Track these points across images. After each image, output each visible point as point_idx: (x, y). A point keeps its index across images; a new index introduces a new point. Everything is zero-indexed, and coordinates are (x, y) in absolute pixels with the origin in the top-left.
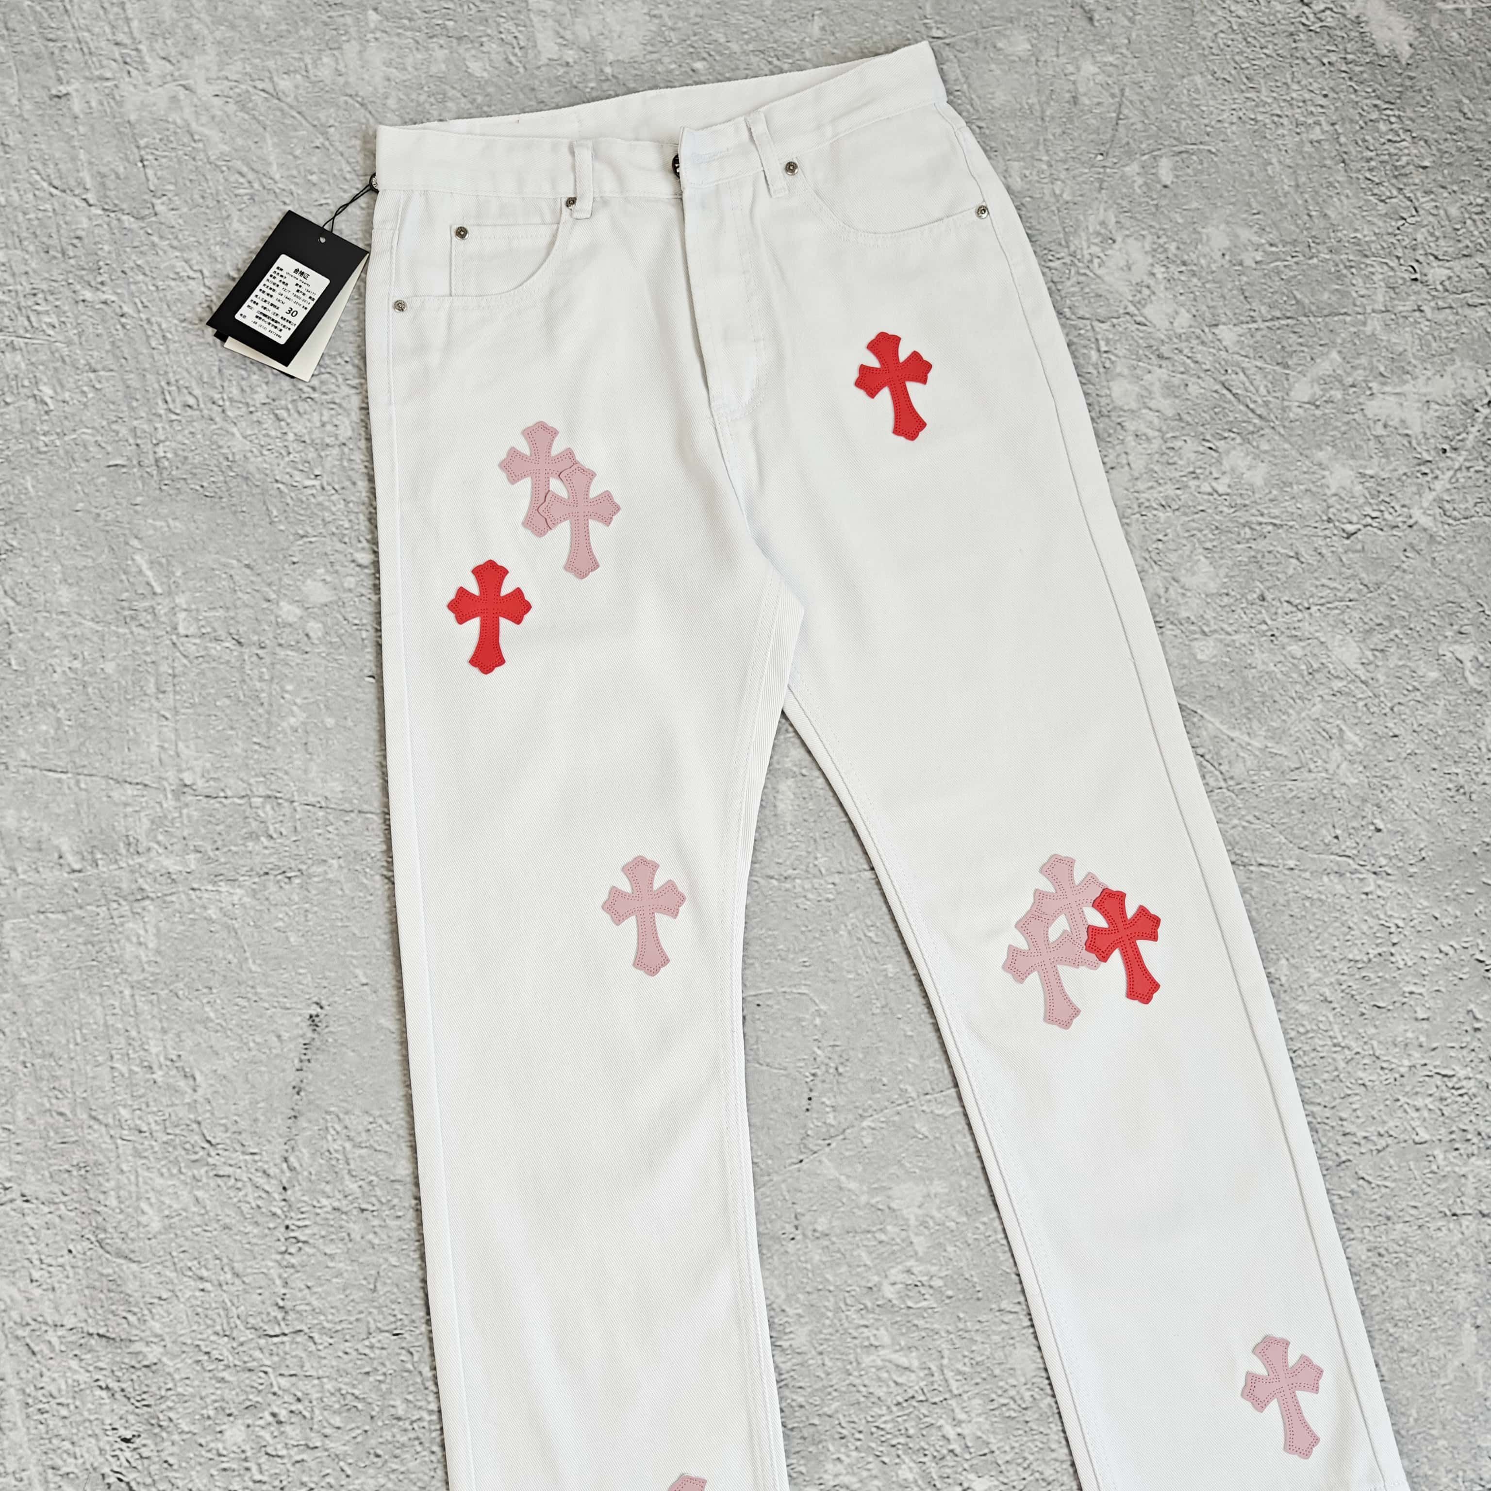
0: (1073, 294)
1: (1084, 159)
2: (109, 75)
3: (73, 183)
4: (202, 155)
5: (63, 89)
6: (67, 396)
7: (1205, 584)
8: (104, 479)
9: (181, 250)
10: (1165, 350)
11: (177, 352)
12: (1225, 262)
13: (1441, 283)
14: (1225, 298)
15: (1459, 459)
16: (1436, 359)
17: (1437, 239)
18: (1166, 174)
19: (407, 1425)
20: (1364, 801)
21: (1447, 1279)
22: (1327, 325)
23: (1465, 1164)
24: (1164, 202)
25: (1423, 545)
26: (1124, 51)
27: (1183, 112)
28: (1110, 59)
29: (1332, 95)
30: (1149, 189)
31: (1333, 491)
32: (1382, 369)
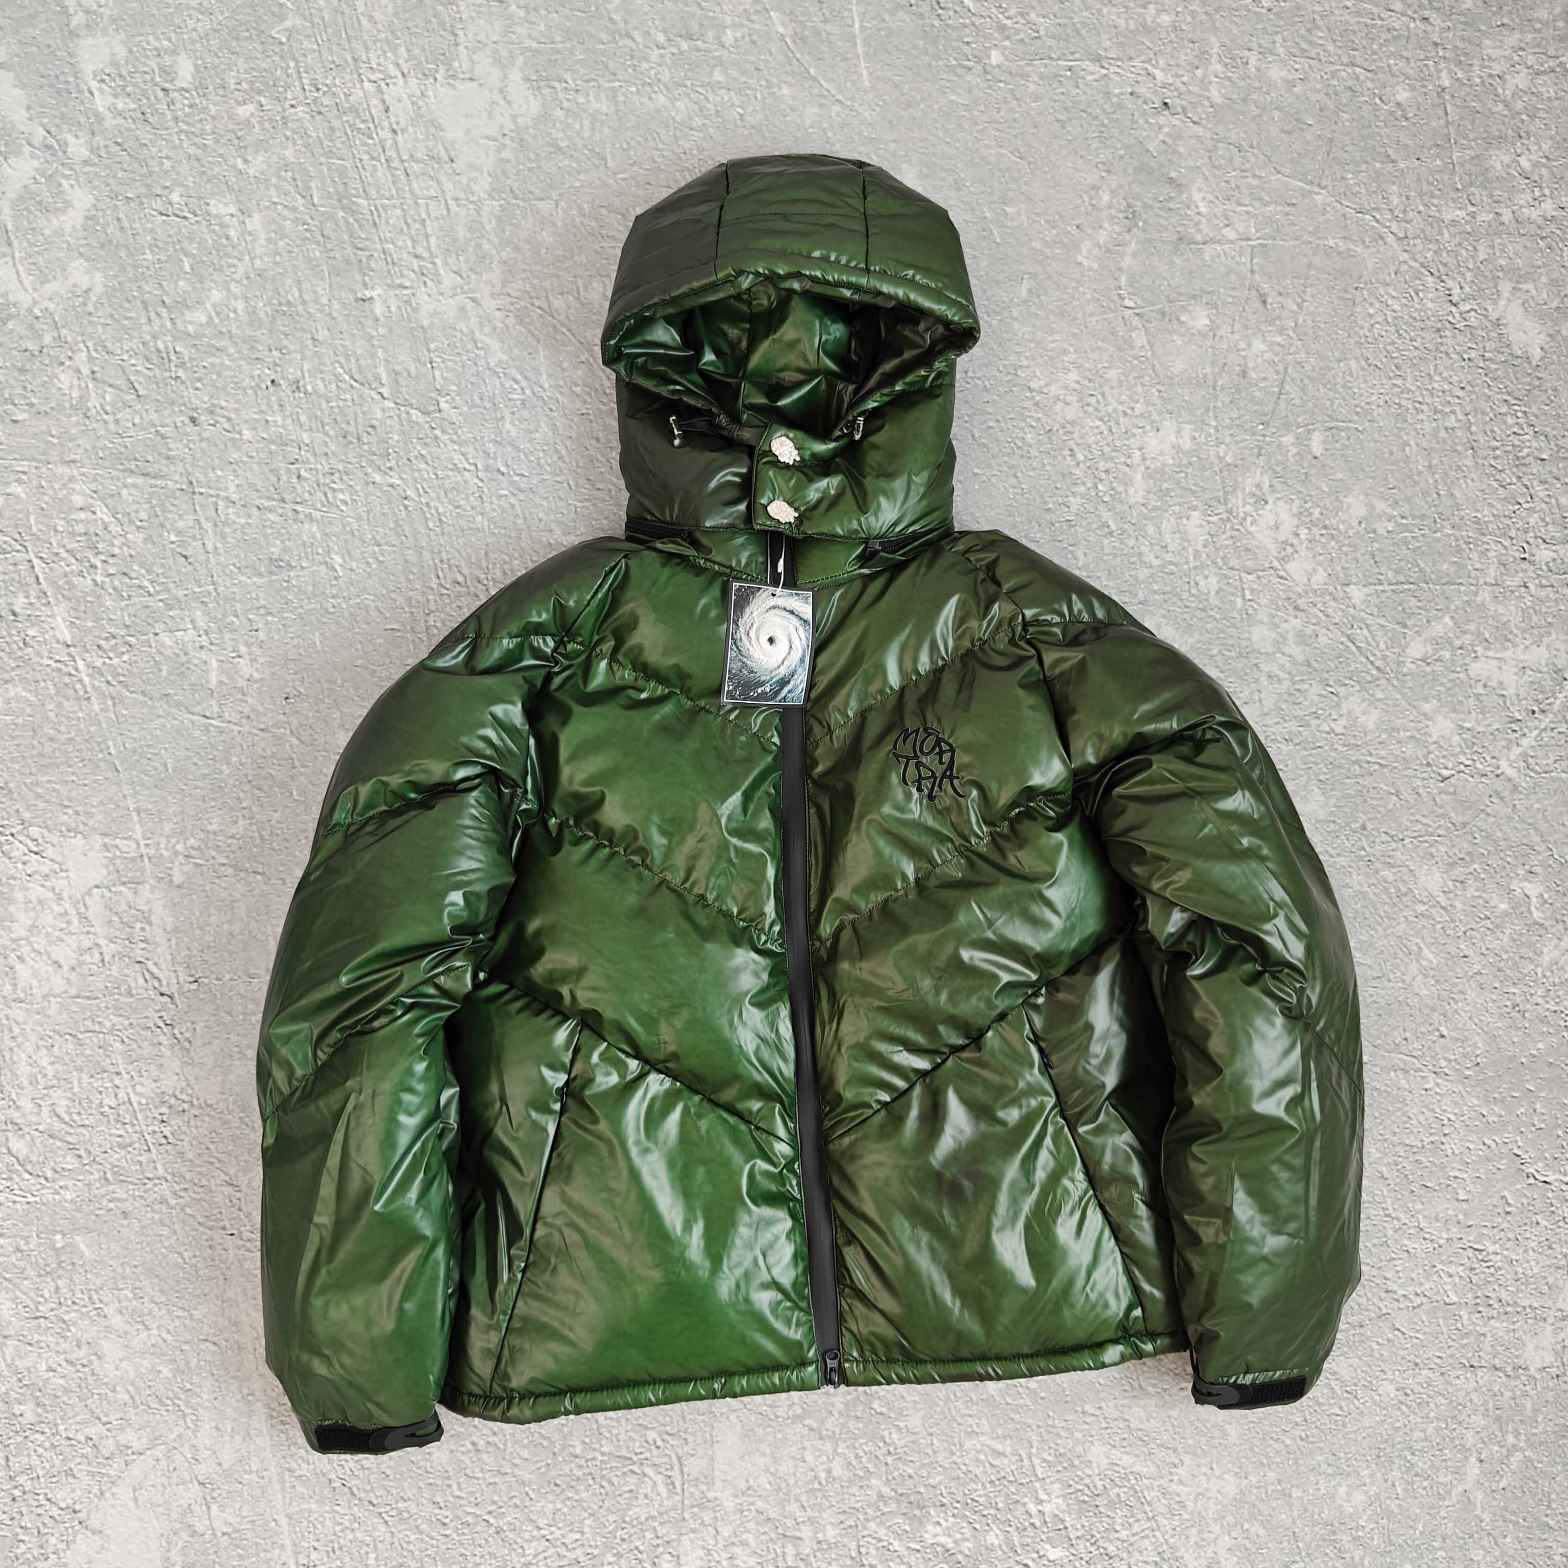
0: (1227, 547)
1: (1247, 426)
2: (407, 284)
3: (371, 378)
4: (483, 362)
5: (368, 294)
6: (354, 565)
7: (1315, 811)
8: (380, 641)
9: (460, 445)
10: (1301, 602)
11: (450, 535)
12: (1361, 529)
13: (1547, 564)
14: (1357, 560)
15: (1546, 720)
16: (1535, 631)
17: (1547, 524)
18: (1317, 447)
19: (583, 1462)
20: (1433, 1010)
21: (1460, 1418)
22: (1443, 592)
23: (1485, 1325)
24: (1313, 471)
25: (1506, 793)
26: (1290, 333)
27: (1337, 392)
28: (1278, 339)
29: (1468, 388)
30: (1302, 458)
31: (1434, 739)
32: (1487, 635)
